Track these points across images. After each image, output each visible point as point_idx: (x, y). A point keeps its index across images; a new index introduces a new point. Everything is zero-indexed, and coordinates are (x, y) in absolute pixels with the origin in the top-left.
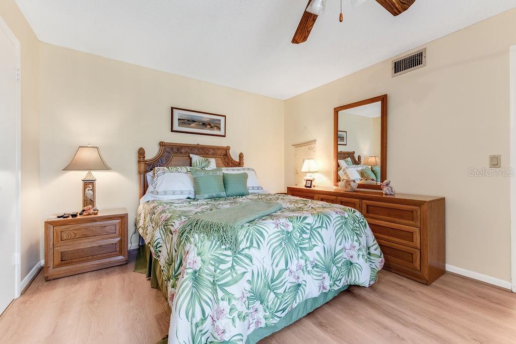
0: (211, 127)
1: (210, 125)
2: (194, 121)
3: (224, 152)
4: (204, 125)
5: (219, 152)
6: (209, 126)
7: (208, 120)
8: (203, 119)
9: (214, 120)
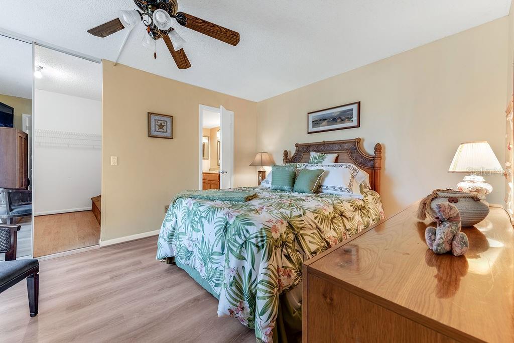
0: (342, 120)
1: (340, 118)
2: (325, 120)
3: (351, 145)
4: (334, 120)
5: (346, 146)
6: (340, 120)
7: (339, 113)
8: (333, 114)
9: (345, 111)
